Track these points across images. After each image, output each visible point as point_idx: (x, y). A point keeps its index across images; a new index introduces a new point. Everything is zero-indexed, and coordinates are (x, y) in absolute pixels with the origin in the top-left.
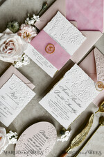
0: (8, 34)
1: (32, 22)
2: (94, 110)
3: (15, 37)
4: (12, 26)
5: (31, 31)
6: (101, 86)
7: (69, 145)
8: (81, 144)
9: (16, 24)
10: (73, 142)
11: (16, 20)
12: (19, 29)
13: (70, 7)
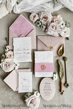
1: (8, 49)
3: (6, 60)
4: (2, 57)
5: (10, 53)
6: (51, 48)
7: (60, 79)
8: (64, 74)
9: (3, 55)
10: (60, 76)
11: (2, 54)
12: (6, 56)
13: (15, 32)
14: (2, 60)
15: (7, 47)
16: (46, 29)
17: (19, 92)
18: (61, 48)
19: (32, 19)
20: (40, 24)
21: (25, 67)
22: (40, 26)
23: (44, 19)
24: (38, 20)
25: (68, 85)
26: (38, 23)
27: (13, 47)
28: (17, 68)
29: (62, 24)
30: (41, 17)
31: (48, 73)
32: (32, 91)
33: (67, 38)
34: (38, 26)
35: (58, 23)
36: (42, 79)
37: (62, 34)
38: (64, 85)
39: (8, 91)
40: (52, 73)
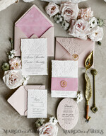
0: (7, 73)
1: (13, 56)
2: (84, 71)
3: (12, 71)
4: (5, 67)
5: (16, 61)
6: (76, 56)
7: (86, 101)
8: (92, 95)
9: (6, 64)
10: (87, 97)
11: (4, 62)
12: (10, 66)
14: (6, 72)
15: (11, 52)
16: (69, 28)
17: (28, 117)
18: (90, 57)
19: (49, 12)
20: (61, 20)
21: (37, 82)
22: (61, 23)
23: (67, 13)
24: (58, 14)
25: (96, 110)
26: (58, 19)
27: (21, 52)
28: (25, 83)
29: (93, 23)
30: (63, 11)
31: (70, 92)
32: (46, 117)
33: (99, 43)
34: (58, 22)
35: (88, 20)
36: (61, 99)
37: (93, 37)
38: (91, 109)
39: (13, 115)
40: (76, 92)
